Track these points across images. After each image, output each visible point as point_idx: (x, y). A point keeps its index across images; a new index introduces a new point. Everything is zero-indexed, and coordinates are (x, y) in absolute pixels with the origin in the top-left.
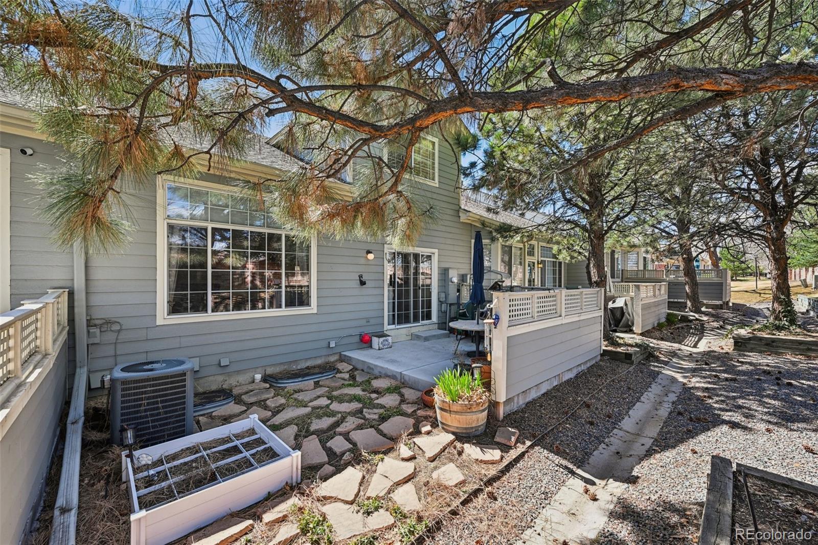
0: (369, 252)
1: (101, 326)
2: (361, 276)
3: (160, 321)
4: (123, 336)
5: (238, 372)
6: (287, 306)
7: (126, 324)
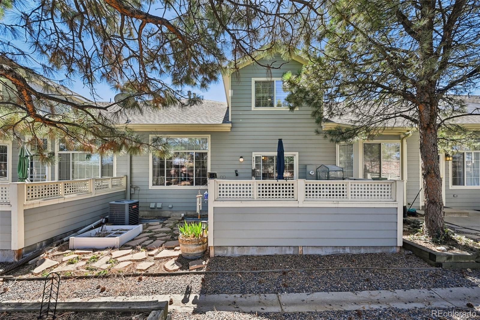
0: (241, 157)
1: (134, 188)
2: (236, 171)
3: (150, 188)
4: (140, 192)
5: (176, 211)
6: (196, 185)
7: (141, 188)
